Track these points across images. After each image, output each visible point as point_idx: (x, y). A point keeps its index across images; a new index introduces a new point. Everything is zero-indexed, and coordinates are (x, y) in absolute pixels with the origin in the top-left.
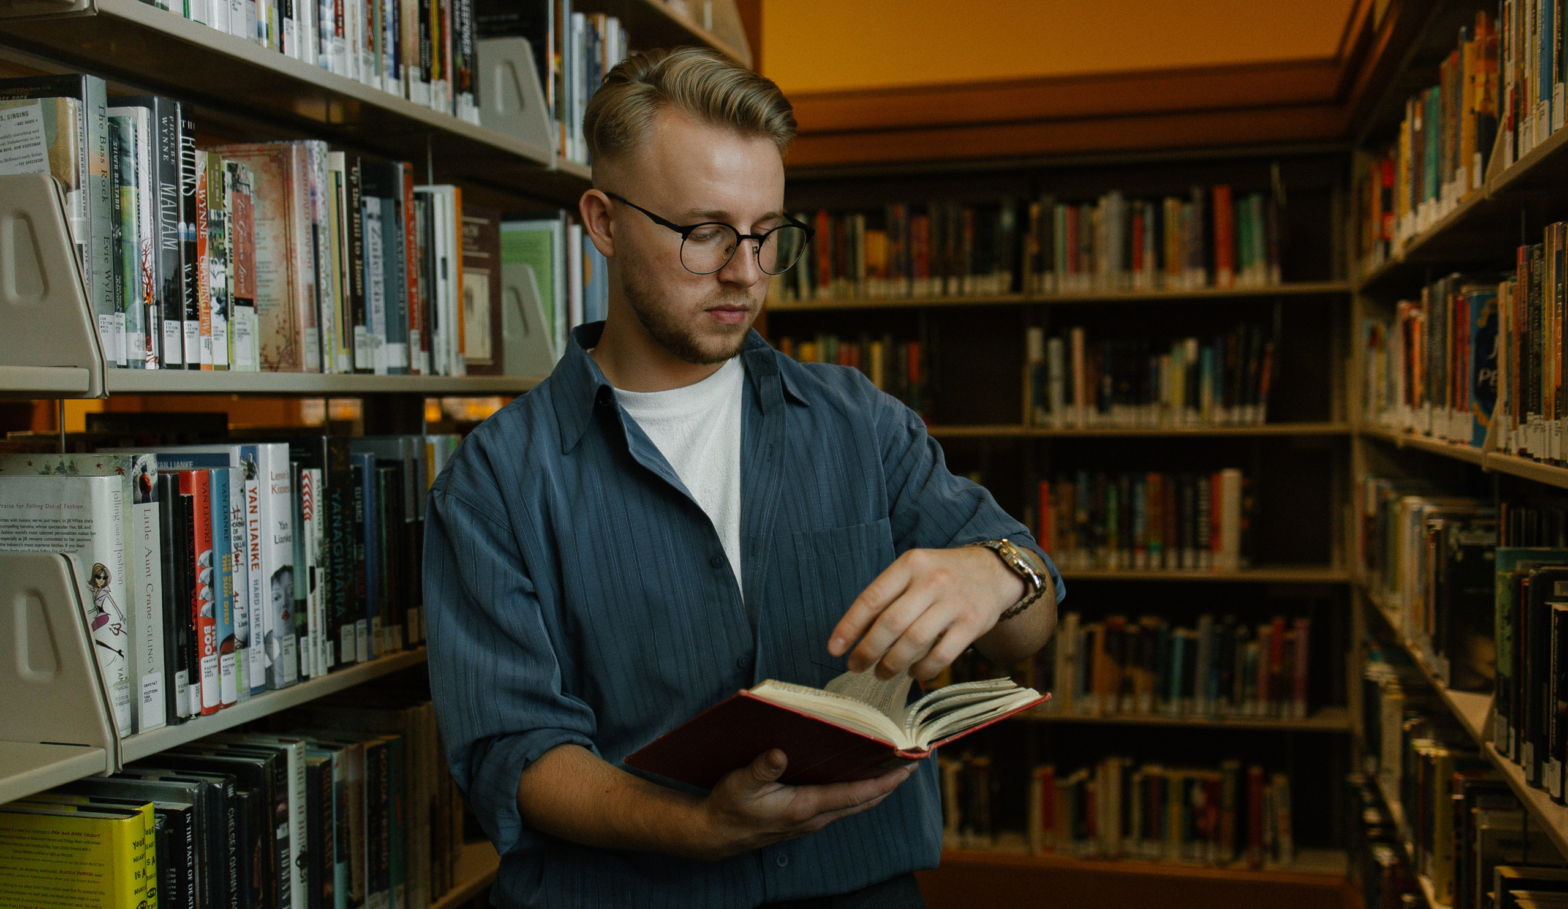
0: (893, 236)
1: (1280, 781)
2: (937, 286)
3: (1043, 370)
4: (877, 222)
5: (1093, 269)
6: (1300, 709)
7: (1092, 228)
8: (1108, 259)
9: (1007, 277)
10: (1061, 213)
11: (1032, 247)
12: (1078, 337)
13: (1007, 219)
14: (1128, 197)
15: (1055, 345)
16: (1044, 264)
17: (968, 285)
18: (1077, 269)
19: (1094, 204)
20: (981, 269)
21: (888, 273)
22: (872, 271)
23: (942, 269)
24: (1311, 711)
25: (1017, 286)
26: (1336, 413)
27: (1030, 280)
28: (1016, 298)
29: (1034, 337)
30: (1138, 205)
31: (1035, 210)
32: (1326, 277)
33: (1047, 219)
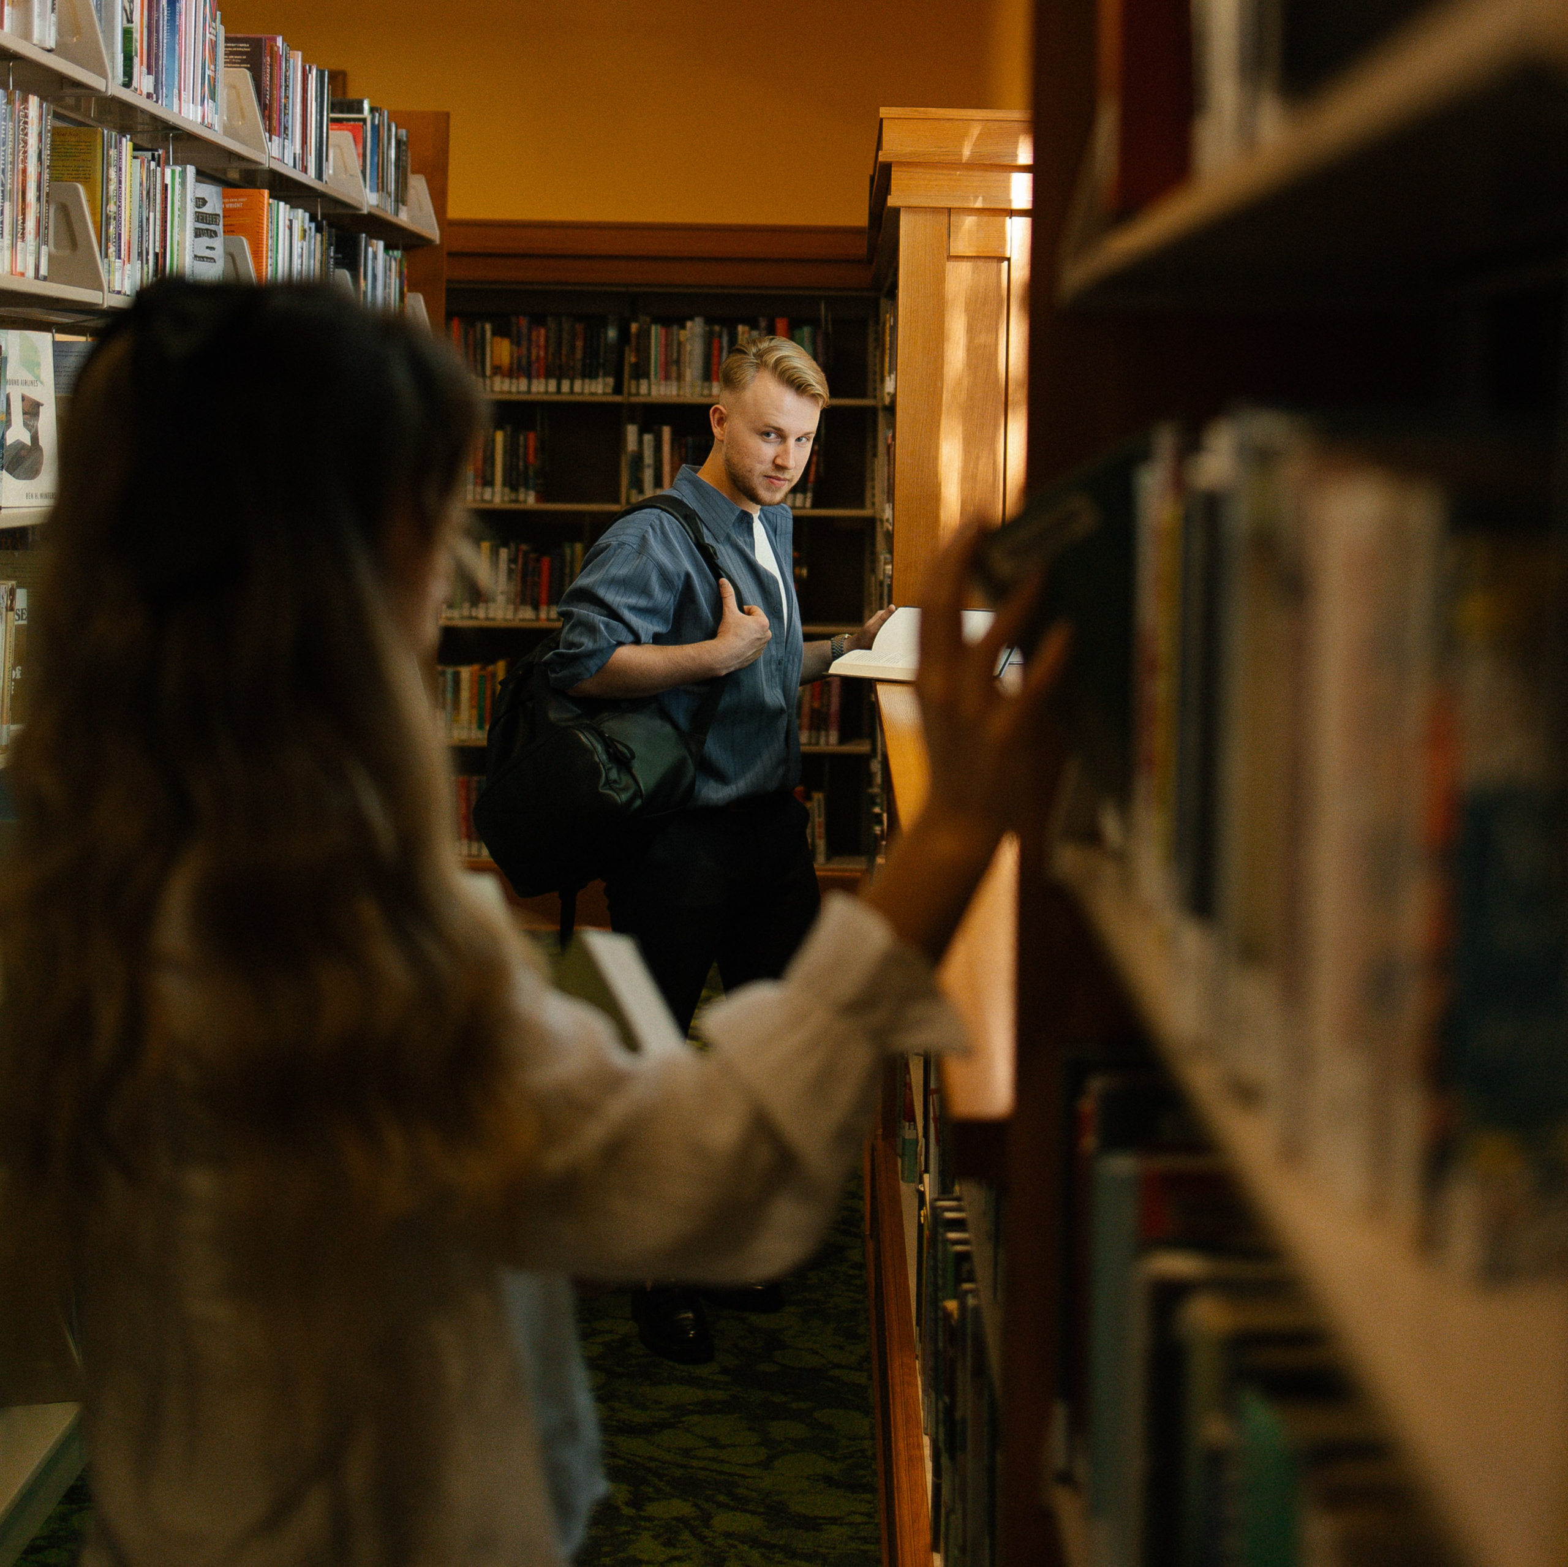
0: (516, 342)
1: (818, 796)
2: (552, 385)
3: (638, 458)
4: (501, 331)
5: (680, 377)
6: (833, 737)
7: (680, 344)
8: (692, 371)
9: (610, 381)
10: (656, 331)
11: (631, 358)
12: (666, 431)
13: (612, 334)
14: (709, 321)
15: (648, 438)
16: (641, 372)
17: (578, 386)
18: (667, 377)
19: (683, 327)
20: (589, 373)
21: (512, 373)
22: (497, 370)
23: (556, 371)
24: (842, 740)
25: (618, 389)
26: (868, 503)
27: (630, 385)
28: (618, 399)
29: (632, 431)
30: (717, 328)
31: (634, 327)
32: (863, 395)
33: (644, 334)
